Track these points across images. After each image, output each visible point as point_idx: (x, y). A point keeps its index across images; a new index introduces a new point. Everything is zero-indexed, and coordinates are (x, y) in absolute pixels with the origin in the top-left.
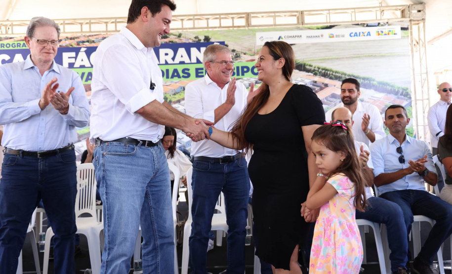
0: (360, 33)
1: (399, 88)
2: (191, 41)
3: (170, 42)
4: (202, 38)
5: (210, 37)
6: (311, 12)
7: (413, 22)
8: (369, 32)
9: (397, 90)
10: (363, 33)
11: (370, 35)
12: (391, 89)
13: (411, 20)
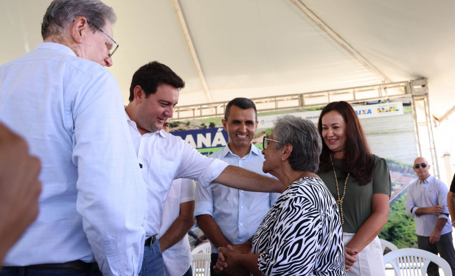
0: (360, 111)
1: (405, 165)
2: (198, 128)
3: (180, 130)
4: (208, 125)
5: (215, 123)
6: (311, 94)
7: (415, 98)
8: (369, 110)
9: (402, 167)
10: (363, 111)
11: (371, 113)
12: (396, 167)
13: (413, 96)
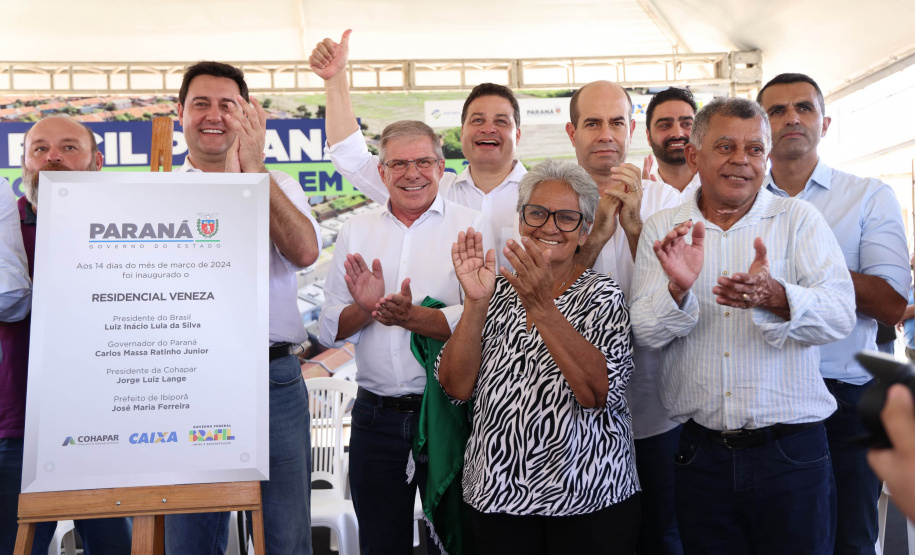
0: (633, 107)
2: (289, 116)
4: (313, 111)
6: (537, 62)
7: (737, 88)
10: (639, 106)
13: (733, 84)
